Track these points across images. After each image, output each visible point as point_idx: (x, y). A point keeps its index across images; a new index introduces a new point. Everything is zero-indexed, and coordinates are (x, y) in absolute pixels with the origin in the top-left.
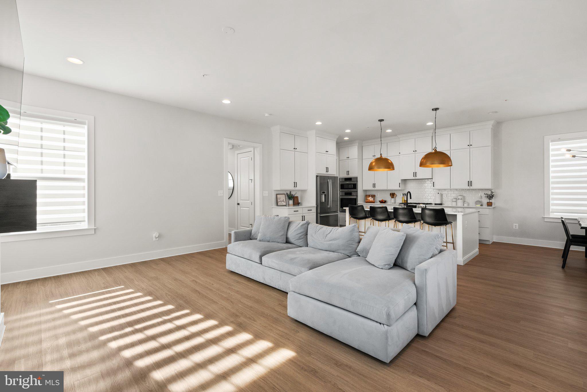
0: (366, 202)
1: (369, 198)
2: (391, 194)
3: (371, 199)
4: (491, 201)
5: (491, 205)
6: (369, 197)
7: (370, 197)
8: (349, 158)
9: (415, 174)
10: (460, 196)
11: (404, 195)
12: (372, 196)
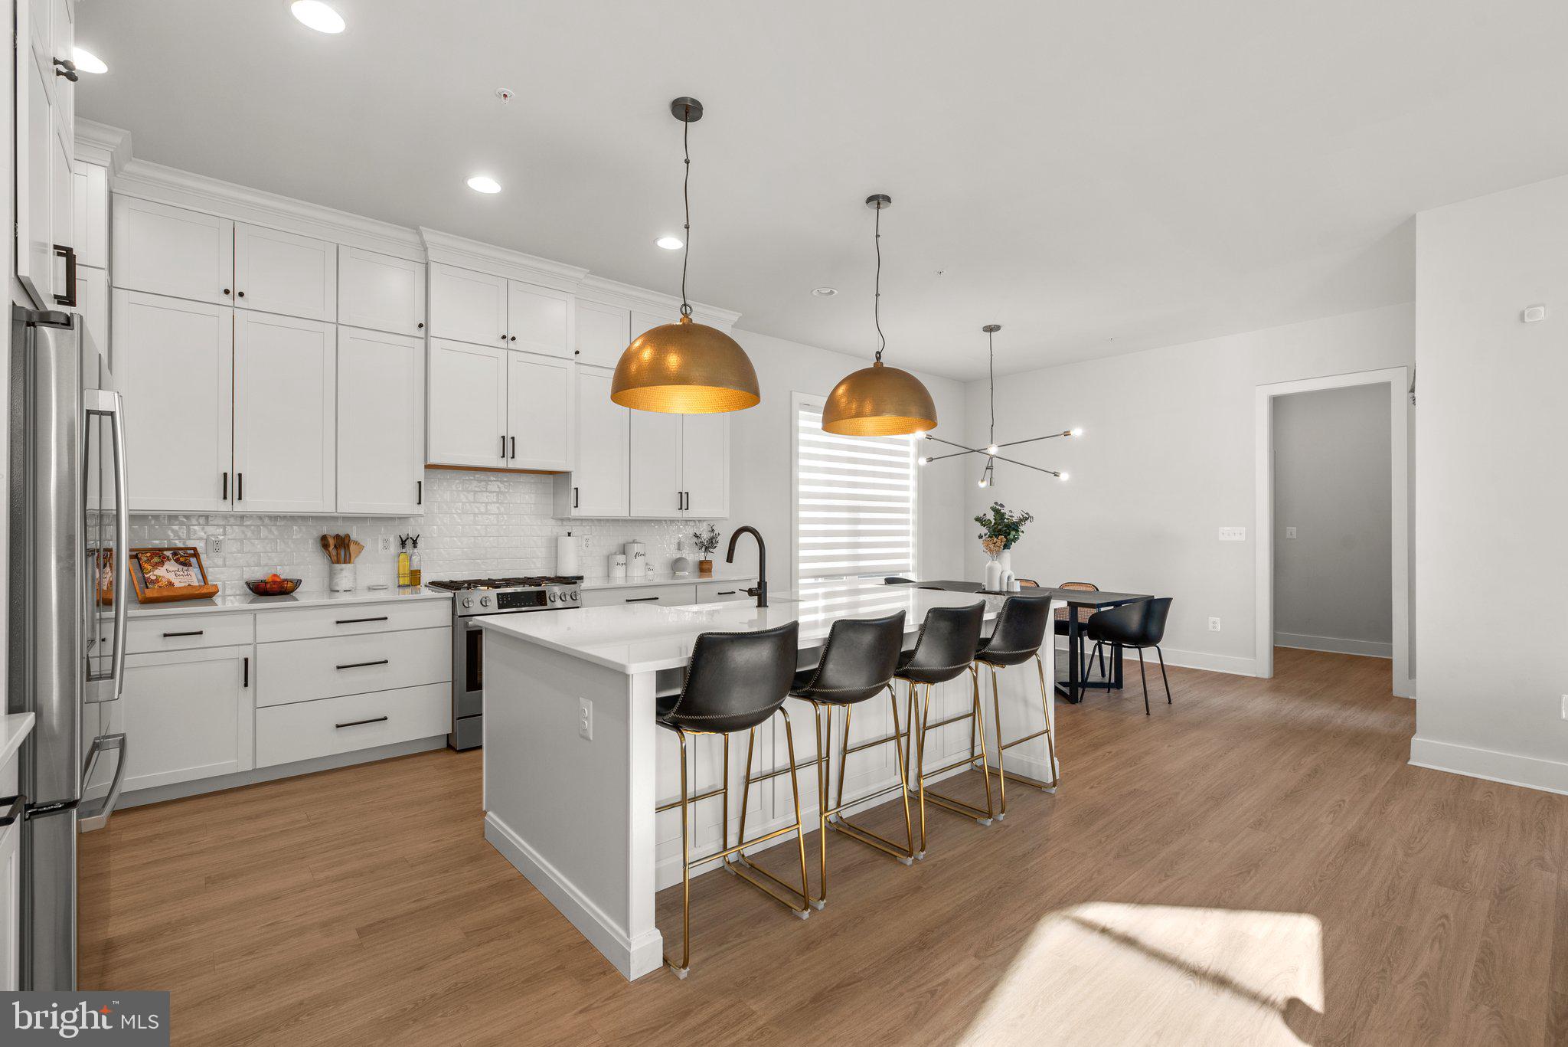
1: (160, 572)
2: (323, 538)
3: (169, 573)
5: (709, 570)
6: (162, 563)
7: (170, 565)
9: (507, 445)
10: (637, 543)
11: (409, 543)
12: (182, 559)
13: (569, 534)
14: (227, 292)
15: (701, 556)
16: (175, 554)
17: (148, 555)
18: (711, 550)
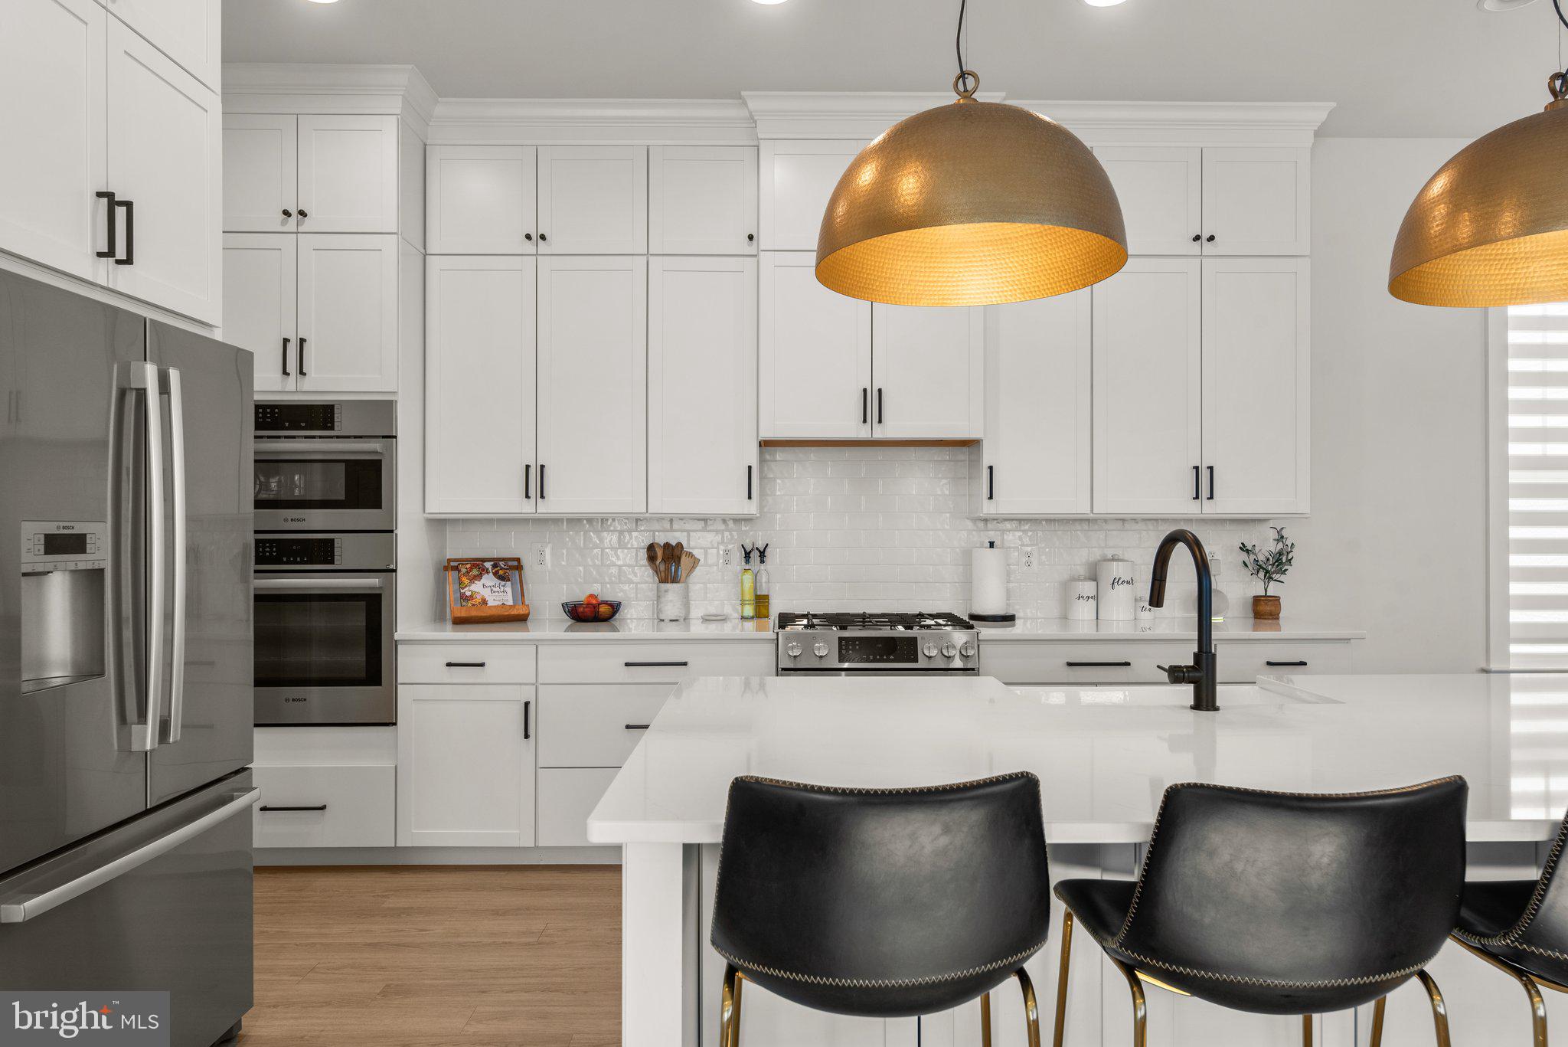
0: (460, 622)
1: (477, 587)
2: (651, 548)
3: (490, 592)
4: (1273, 589)
5: (1274, 616)
6: (479, 577)
7: (489, 580)
8: (308, 224)
9: (872, 403)
10: (1118, 560)
11: (755, 555)
12: (501, 572)
13: (992, 544)
14: (528, 237)
15: (1257, 588)
16: (495, 566)
17: (468, 566)
18: (1276, 576)
